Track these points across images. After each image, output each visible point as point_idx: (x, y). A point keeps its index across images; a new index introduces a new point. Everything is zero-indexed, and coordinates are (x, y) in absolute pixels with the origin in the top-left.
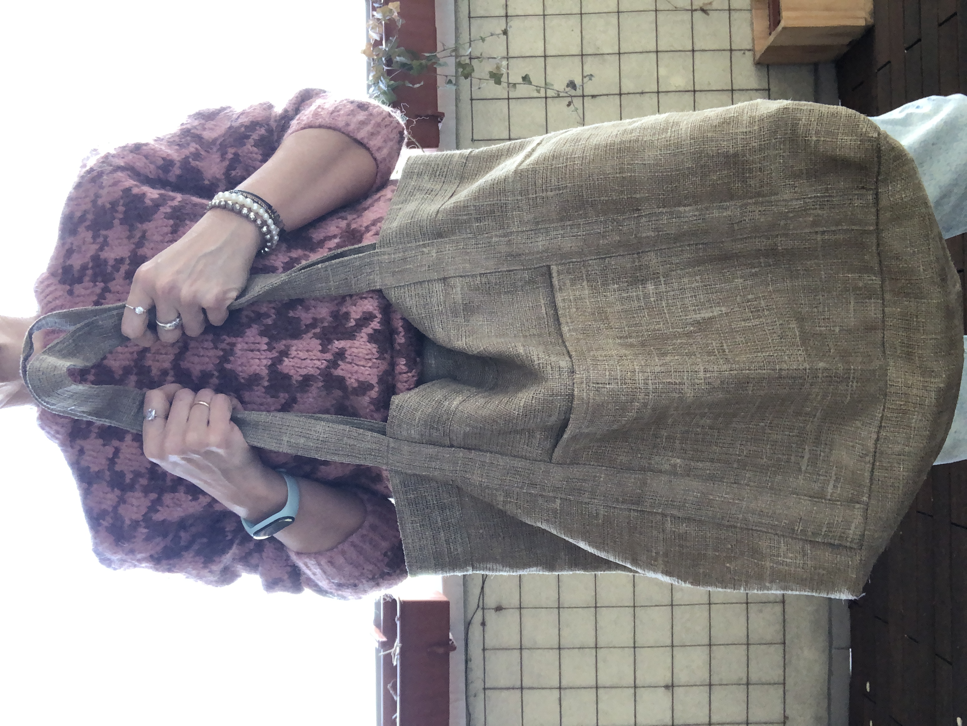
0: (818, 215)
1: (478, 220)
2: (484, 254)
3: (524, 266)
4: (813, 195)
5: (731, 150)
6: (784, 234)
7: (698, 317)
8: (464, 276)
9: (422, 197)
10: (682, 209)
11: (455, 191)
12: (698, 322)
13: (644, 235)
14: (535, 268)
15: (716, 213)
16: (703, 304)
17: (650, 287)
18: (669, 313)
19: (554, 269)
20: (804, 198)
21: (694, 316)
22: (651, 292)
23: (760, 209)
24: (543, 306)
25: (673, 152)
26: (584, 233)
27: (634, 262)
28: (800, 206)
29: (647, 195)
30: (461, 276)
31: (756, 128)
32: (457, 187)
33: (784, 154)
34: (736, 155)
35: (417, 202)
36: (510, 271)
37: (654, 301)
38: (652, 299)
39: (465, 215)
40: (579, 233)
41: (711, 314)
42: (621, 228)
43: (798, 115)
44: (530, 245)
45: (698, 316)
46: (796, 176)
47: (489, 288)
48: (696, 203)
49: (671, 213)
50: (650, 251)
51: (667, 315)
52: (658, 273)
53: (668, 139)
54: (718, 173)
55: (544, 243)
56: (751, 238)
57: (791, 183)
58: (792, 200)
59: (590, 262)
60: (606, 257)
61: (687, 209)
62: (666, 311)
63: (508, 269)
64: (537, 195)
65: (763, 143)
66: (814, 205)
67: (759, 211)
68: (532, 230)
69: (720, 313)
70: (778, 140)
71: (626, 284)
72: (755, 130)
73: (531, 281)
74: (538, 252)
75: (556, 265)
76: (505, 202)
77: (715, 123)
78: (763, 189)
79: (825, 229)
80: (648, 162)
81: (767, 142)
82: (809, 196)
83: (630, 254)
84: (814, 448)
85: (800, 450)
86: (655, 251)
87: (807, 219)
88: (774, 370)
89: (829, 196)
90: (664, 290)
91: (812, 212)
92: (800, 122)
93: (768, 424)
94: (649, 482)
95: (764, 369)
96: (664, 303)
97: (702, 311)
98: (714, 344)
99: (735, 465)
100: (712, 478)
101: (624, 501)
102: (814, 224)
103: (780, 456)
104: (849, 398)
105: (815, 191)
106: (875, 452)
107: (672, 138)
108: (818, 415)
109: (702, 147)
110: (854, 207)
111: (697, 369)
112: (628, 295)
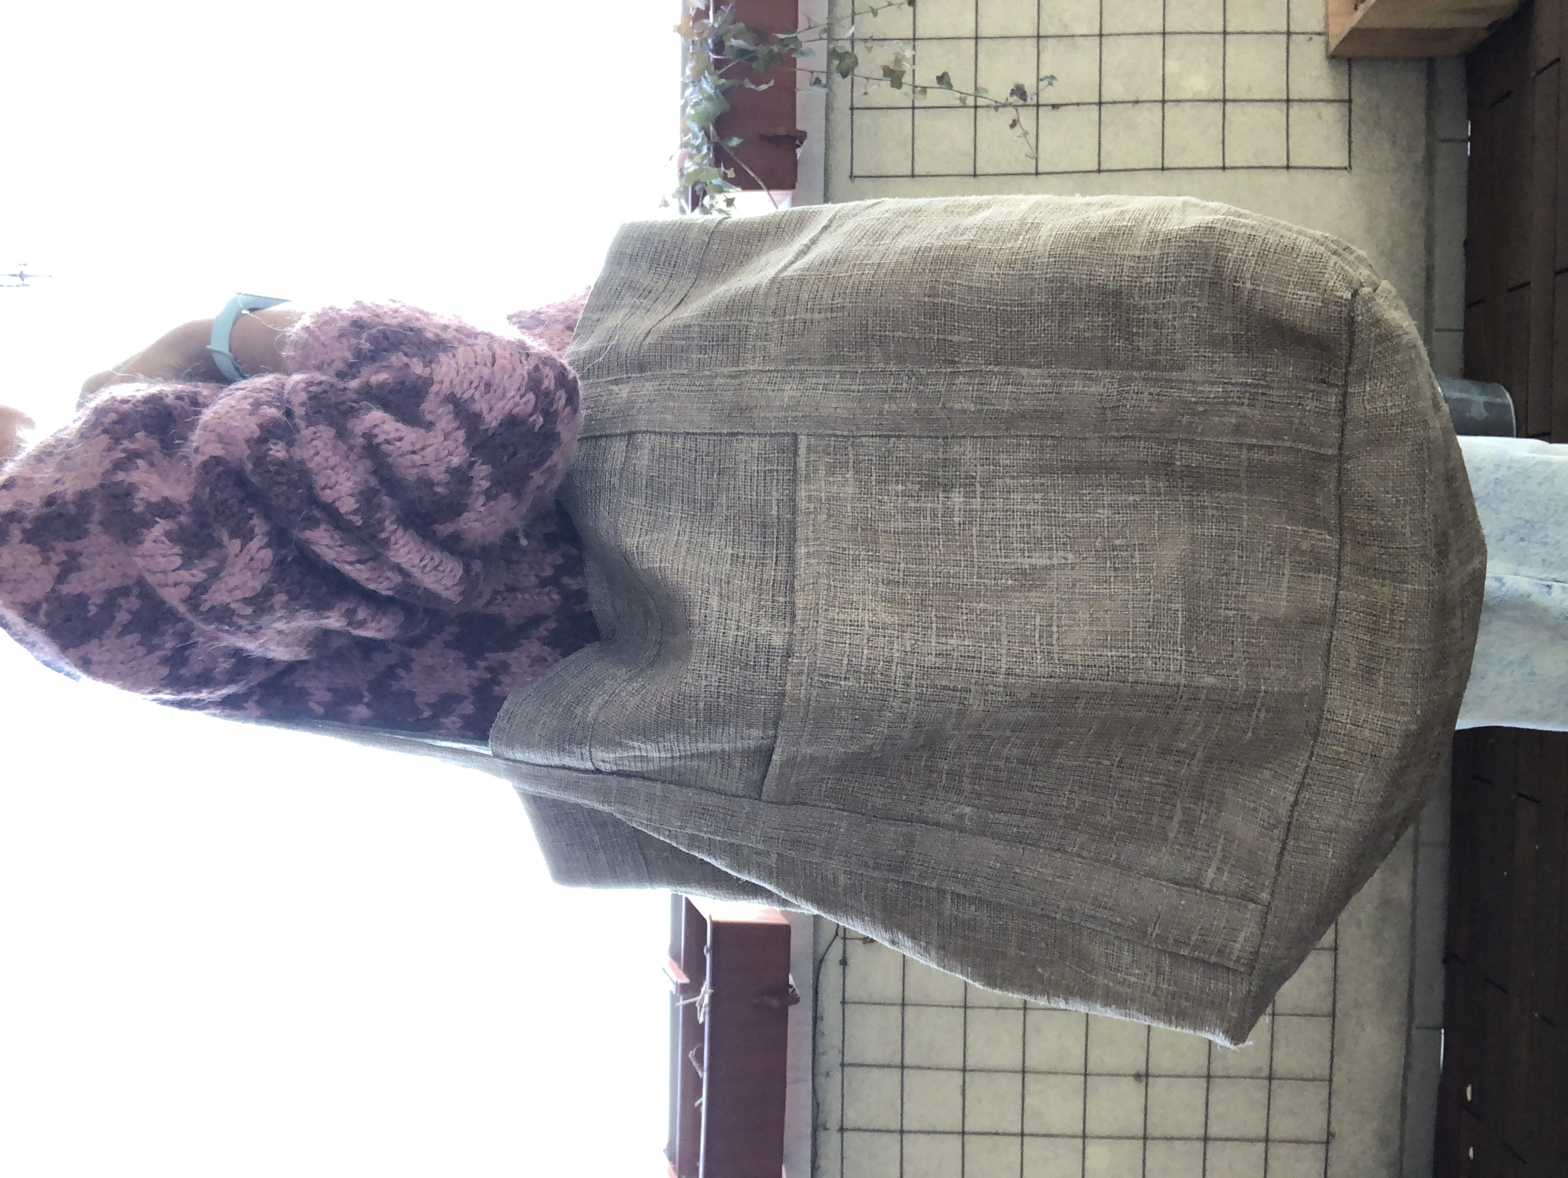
84: (1192, 806)
85: (1168, 807)
86: (974, 437)
87: (1226, 419)
88: (1124, 682)
89: (1266, 386)
90: (979, 507)
91: (1236, 408)
92: (1230, 255)
93: (1116, 764)
94: (918, 838)
95: (1108, 680)
96: (974, 529)
97: (1033, 554)
98: (1038, 620)
99: (1061, 823)
100: (1020, 840)
101: (877, 867)
102: (1238, 430)
103: (1134, 814)
104: (1250, 734)
105: (1245, 374)
106: (1290, 823)
107: (1022, 251)
108: (1199, 755)
109: (1066, 271)
110: (1306, 411)
111: (994, 668)
112: (918, 505)
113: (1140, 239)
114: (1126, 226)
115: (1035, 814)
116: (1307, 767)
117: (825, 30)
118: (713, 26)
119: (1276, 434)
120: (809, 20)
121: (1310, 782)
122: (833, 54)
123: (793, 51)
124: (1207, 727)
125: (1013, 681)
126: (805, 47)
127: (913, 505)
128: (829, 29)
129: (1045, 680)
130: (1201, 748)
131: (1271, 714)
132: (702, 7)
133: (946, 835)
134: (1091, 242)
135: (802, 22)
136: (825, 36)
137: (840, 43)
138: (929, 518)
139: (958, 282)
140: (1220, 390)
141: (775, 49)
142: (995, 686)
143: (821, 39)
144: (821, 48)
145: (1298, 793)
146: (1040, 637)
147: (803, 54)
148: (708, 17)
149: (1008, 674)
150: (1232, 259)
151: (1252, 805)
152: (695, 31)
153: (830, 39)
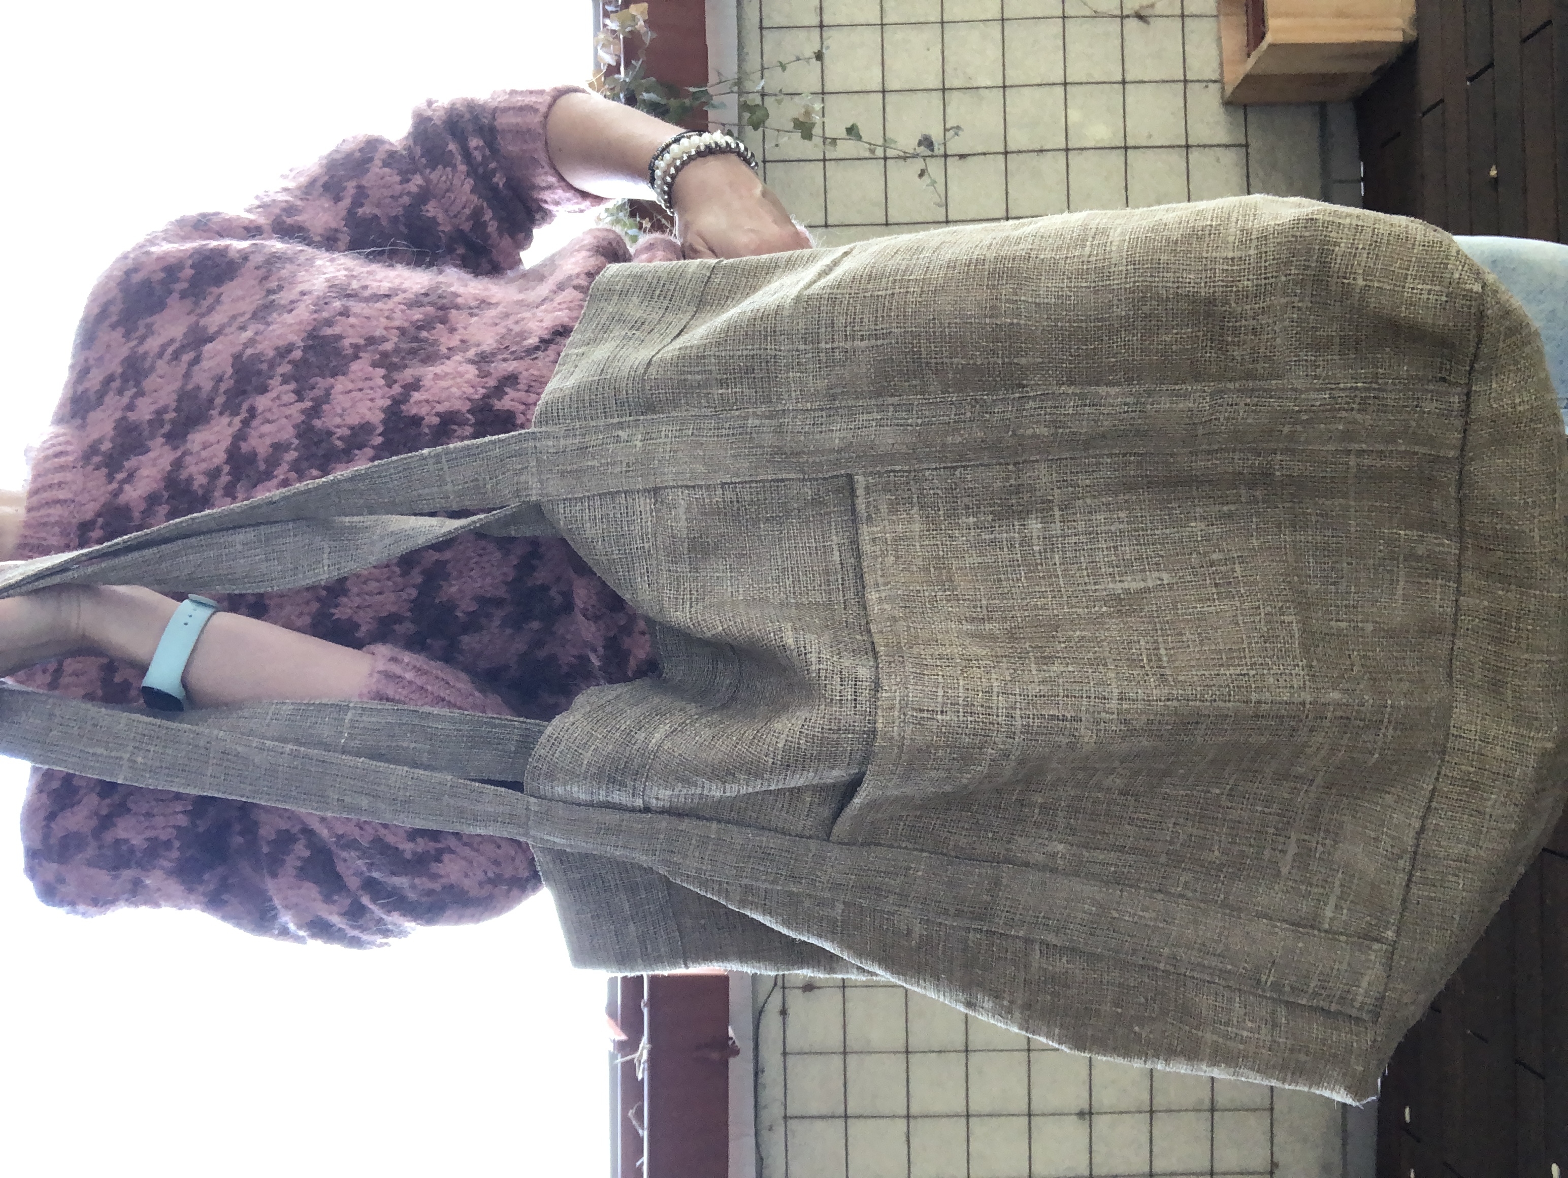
0: (1355, 422)
1: (721, 383)
2: (732, 448)
3: (804, 473)
4: (1349, 385)
5: (1202, 291)
6: (1287, 449)
7: (1118, 588)
8: (694, 487)
9: (623, 333)
10: (1103, 390)
11: (685, 327)
12: (1118, 598)
13: (1030, 432)
14: (825, 479)
15: (1165, 404)
16: (1129, 564)
17: (1035, 526)
18: (1064, 576)
19: (860, 480)
20: (1332, 389)
21: (1111, 586)
22: (1035, 534)
23: (1248, 400)
24: (835, 547)
25: (1093, 285)
26: (920, 421)
27: (1008, 478)
28: (1324, 402)
29: (1040, 360)
30: (687, 487)
31: (1252, 252)
32: (691, 320)
33: (1300, 305)
34: (1211, 301)
35: (614, 344)
36: (778, 481)
37: (1040, 553)
38: (1036, 548)
39: (698, 373)
40: (910, 421)
41: (1142, 585)
42: (988, 416)
43: (1333, 234)
44: (818, 437)
45: (1119, 585)
46: (1319, 346)
47: (738, 509)
48: (1129, 381)
49: (1082, 396)
50: (1037, 461)
51: (1061, 579)
52: (1050, 501)
53: (1086, 259)
54: (1175, 331)
55: (843, 434)
56: (1227, 450)
57: (1309, 358)
58: (1307, 390)
59: (927, 473)
60: (955, 468)
61: (1113, 390)
62: (1060, 573)
63: (774, 477)
64: (836, 344)
65: (1264, 281)
66: (1348, 403)
67: (1246, 405)
68: (822, 410)
69: (1159, 582)
70: (1292, 277)
71: (990, 518)
72: (1250, 256)
73: (817, 502)
74: (833, 450)
75: (864, 474)
76: (773, 353)
77: (1175, 236)
78: (1255, 365)
79: (1364, 446)
80: (1046, 301)
81: (1271, 280)
82: (1342, 386)
83: (1000, 464)
84: (1306, 837)
85: (1281, 839)
86: (1049, 460)
87: (1332, 427)
88: (1247, 702)
89: (1379, 390)
90: (1059, 532)
91: (1344, 414)
92: (1337, 248)
93: (1226, 792)
94: (1005, 881)
95: (1229, 701)
96: (1057, 556)
97: (1124, 578)
98: (1142, 643)
99: (1163, 859)
100: (1118, 880)
101: (959, 914)
102: (1348, 436)
103: (1244, 848)
104: (1376, 756)
105: (1354, 378)
106: (1415, 853)
107: (1093, 259)
108: (1318, 780)
109: (1149, 279)
110: (1424, 413)
111: (1105, 694)
112: (992, 536)
113: (1231, 239)
114: (1211, 226)
115: (1134, 850)
116: (1434, 790)
117: (735, 84)
118: (624, 81)
119: (1391, 438)
120: (719, 74)
121: (1438, 806)
122: (744, 107)
123: (706, 103)
124: (1333, 750)
125: (1128, 706)
126: (716, 100)
127: (987, 537)
128: (739, 82)
129: (1162, 704)
130: (1321, 773)
131: (1399, 732)
132: (613, 63)
133: (1034, 876)
134: (1172, 245)
135: (712, 78)
136: (735, 89)
137: (751, 96)
138: (1005, 549)
139: (1023, 298)
140: (1327, 396)
141: (687, 102)
142: (1107, 713)
143: (732, 92)
144: (733, 100)
145: (1424, 818)
146: (1150, 661)
147: (714, 107)
148: (619, 72)
149: (1121, 699)
150: (1340, 253)
151: (1373, 834)
152: (607, 86)
153: (741, 93)
